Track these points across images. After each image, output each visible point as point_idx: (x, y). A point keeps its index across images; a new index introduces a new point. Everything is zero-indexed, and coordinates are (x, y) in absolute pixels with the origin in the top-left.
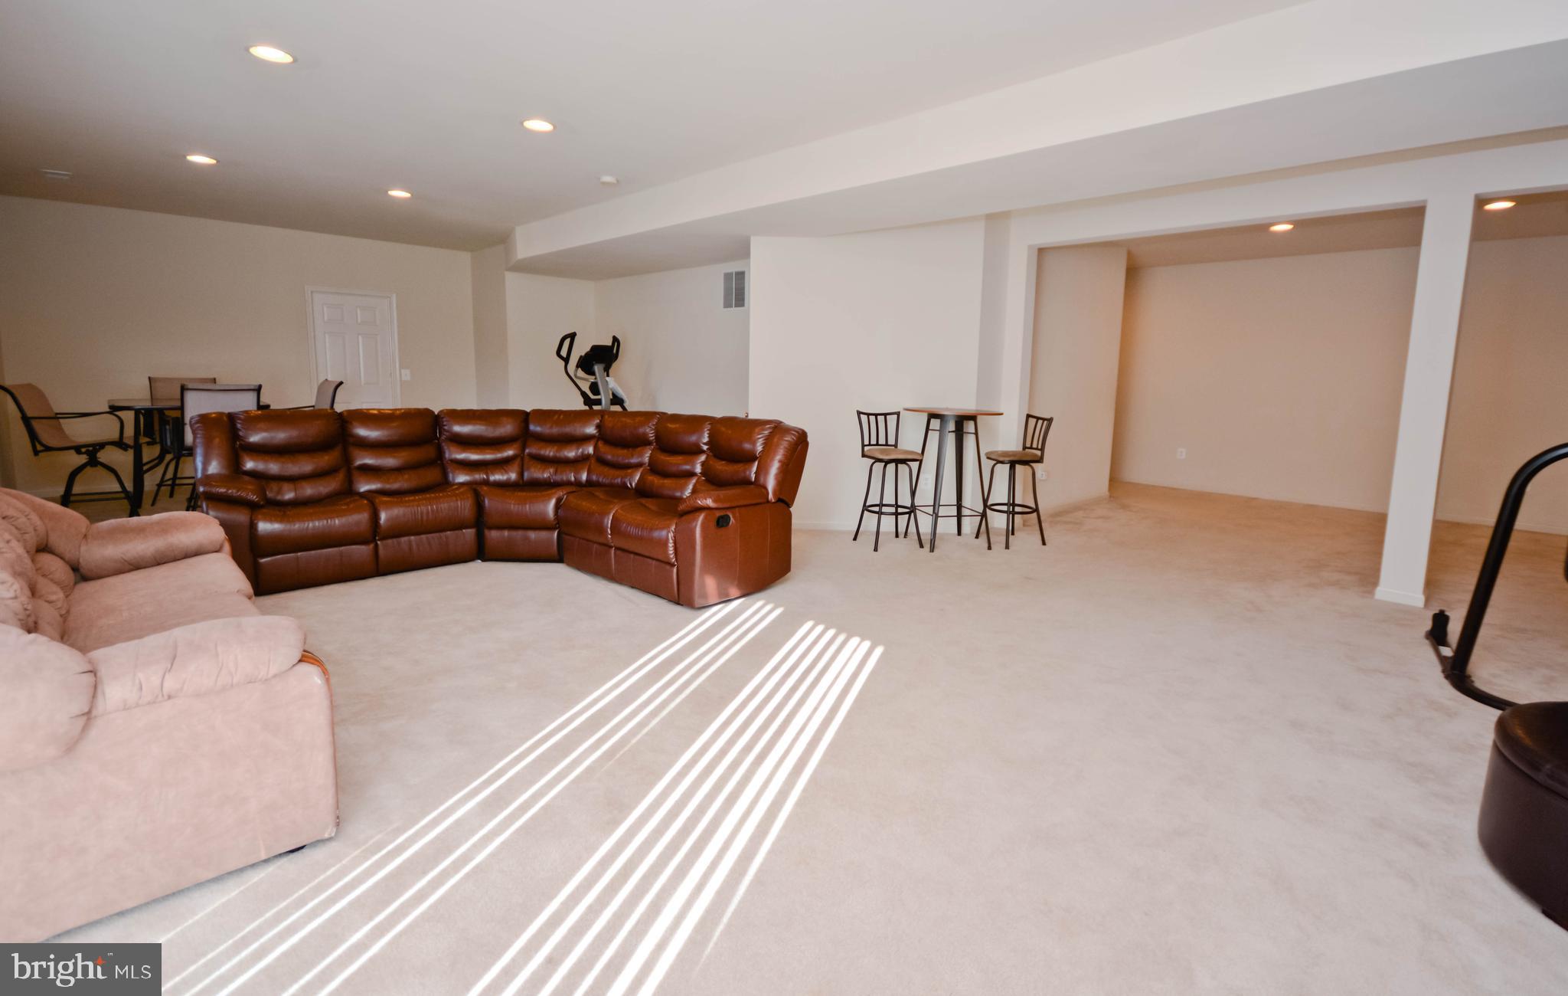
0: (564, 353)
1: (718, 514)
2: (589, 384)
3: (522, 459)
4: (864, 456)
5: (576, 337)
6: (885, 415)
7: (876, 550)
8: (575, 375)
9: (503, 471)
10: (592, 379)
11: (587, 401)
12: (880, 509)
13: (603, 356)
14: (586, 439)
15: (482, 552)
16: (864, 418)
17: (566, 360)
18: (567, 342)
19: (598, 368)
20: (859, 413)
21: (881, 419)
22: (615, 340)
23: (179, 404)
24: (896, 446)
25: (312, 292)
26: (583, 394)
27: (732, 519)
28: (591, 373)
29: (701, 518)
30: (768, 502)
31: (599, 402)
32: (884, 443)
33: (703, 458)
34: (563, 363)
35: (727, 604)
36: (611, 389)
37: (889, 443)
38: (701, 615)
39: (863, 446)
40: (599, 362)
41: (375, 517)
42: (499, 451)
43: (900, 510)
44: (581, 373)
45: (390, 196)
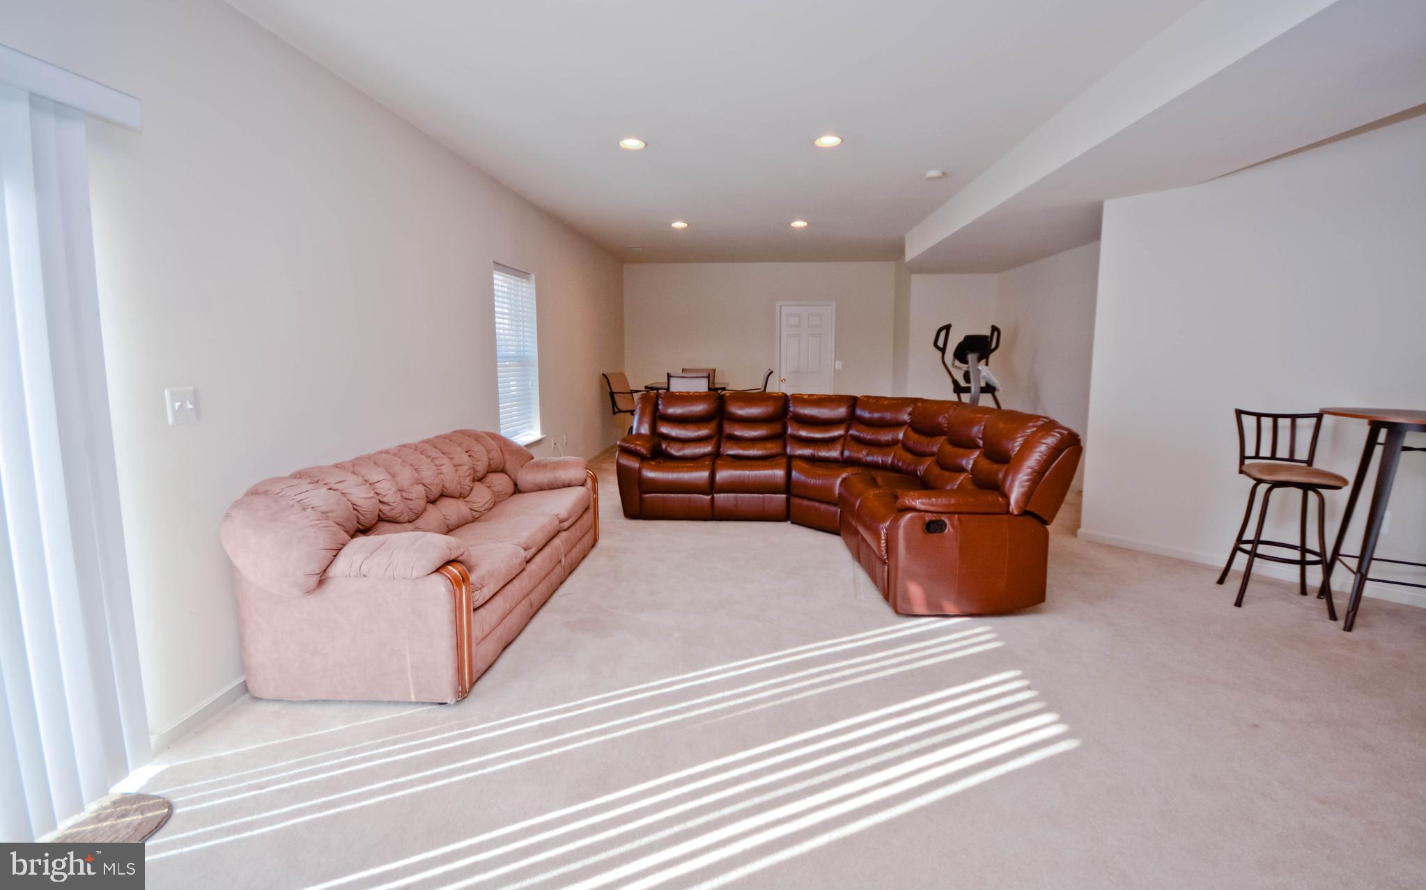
0: (940, 343)
1: (928, 517)
2: (962, 372)
3: (845, 439)
4: (1241, 472)
5: (951, 328)
6: (1294, 417)
7: (1239, 603)
8: (953, 365)
9: (827, 449)
10: (964, 367)
11: (958, 389)
12: (1255, 548)
13: (978, 347)
14: (898, 425)
15: (786, 515)
16: (1250, 422)
17: (943, 350)
18: (943, 334)
19: (971, 357)
20: (1239, 413)
21: (1284, 424)
22: (994, 329)
23: (666, 386)
24: (1310, 462)
25: (781, 306)
26: (955, 382)
27: (948, 526)
28: (964, 361)
29: (909, 516)
30: (1008, 512)
31: (967, 390)
32: (1287, 456)
33: (977, 453)
34: (939, 354)
35: (943, 619)
36: (983, 377)
37: (1297, 457)
38: (902, 622)
39: (1243, 457)
40: (972, 351)
41: (713, 475)
42: (827, 431)
43: (1310, 557)
44: (957, 363)
45: (793, 227)
